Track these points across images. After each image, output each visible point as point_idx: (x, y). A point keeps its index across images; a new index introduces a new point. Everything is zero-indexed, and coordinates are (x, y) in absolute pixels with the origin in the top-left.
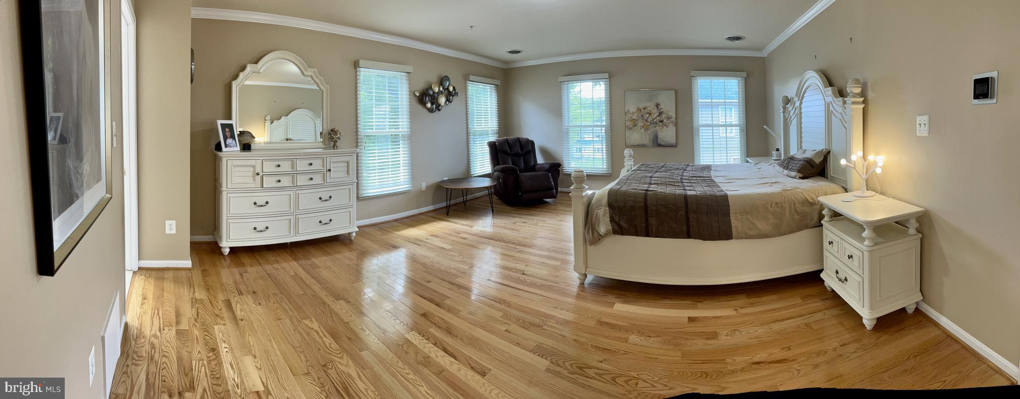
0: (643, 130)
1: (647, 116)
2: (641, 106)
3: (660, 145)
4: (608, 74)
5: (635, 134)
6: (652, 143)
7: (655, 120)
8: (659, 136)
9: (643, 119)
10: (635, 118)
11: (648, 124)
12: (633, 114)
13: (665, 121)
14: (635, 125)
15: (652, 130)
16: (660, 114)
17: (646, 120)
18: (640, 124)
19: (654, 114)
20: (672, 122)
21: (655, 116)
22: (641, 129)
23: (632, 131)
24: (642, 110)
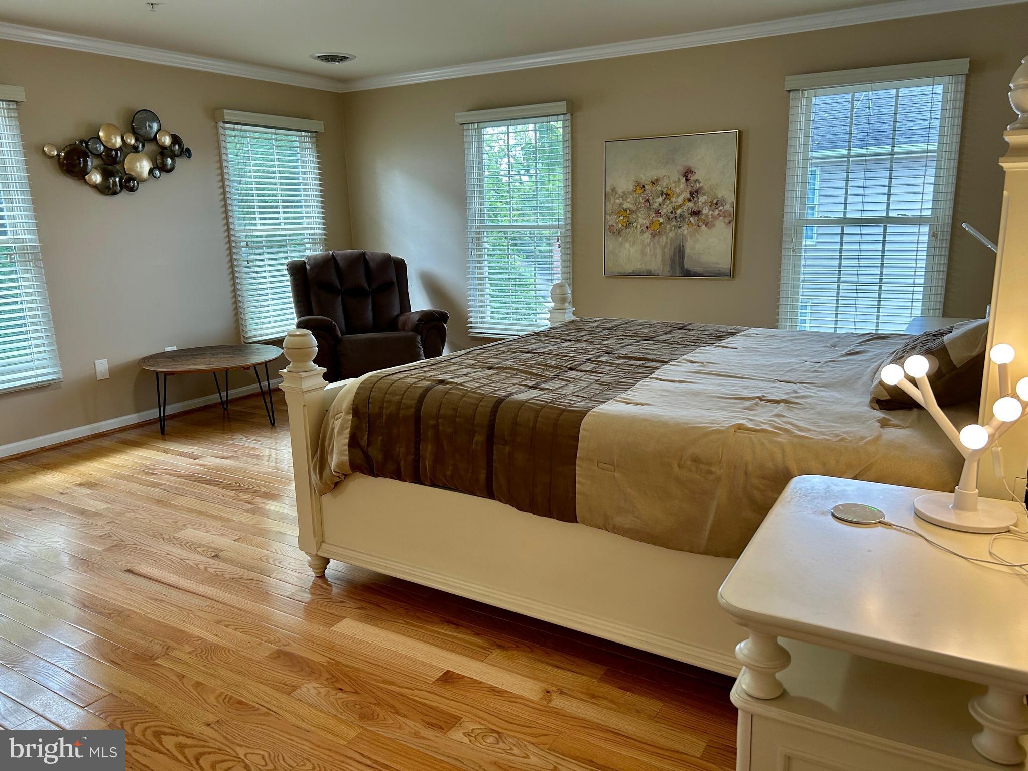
0: (647, 235)
1: (660, 200)
2: (646, 177)
3: (687, 273)
4: (565, 103)
5: (627, 245)
6: (667, 268)
7: (679, 211)
8: (687, 251)
9: (649, 209)
10: (630, 206)
11: (661, 220)
12: (624, 196)
13: (705, 211)
14: (629, 225)
15: (671, 235)
16: (694, 194)
17: (657, 212)
18: (641, 221)
19: (678, 196)
20: (724, 215)
21: (680, 200)
22: (642, 232)
23: (620, 239)
24: (646, 187)
